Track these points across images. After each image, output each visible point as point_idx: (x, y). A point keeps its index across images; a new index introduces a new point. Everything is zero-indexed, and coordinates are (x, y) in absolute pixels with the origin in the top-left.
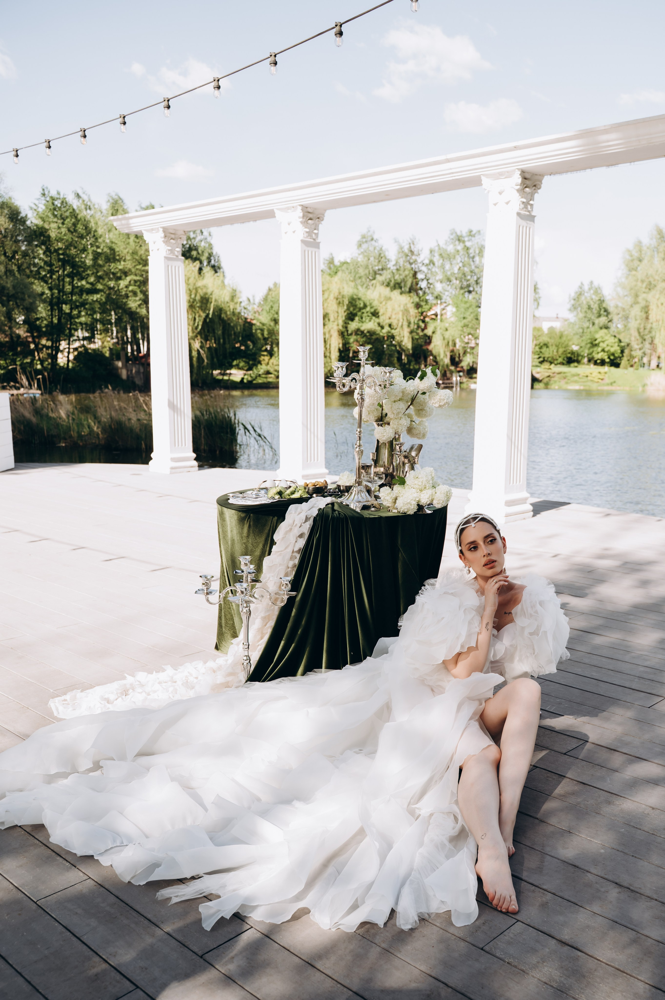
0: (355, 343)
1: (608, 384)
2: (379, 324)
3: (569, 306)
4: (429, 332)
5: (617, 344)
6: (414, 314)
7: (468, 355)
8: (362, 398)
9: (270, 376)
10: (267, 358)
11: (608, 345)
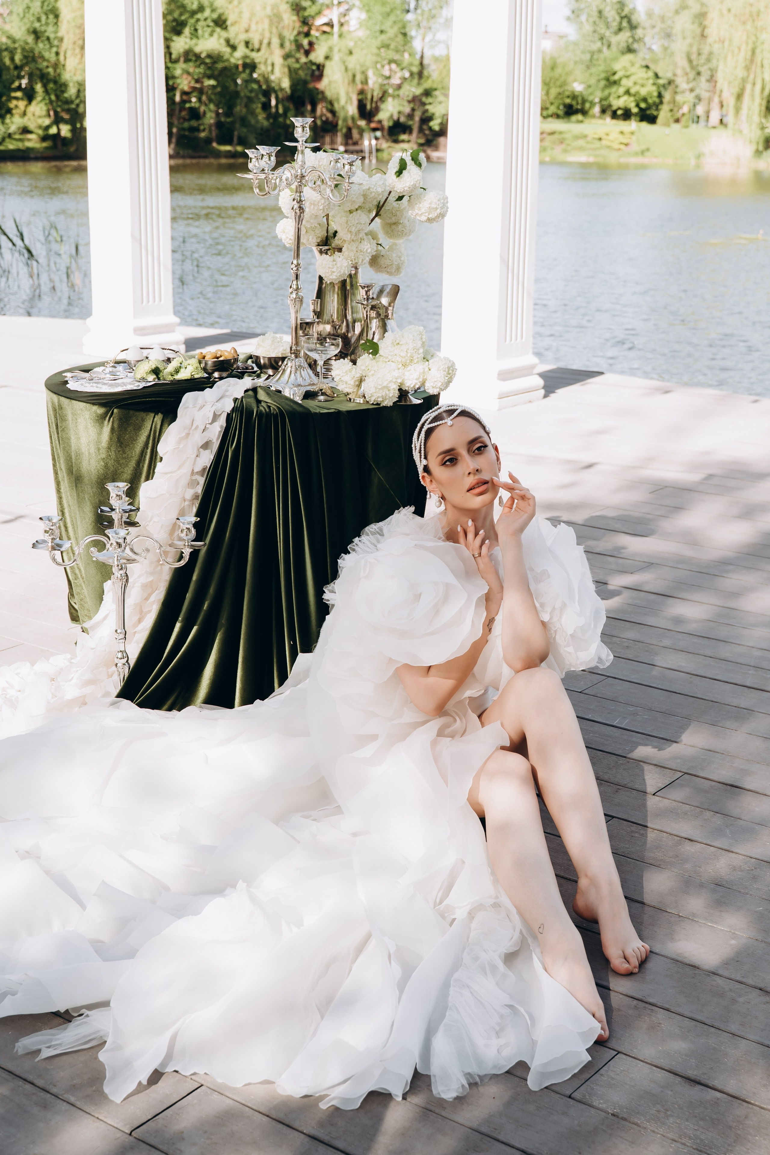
0: (185, 76)
1: (636, 154)
2: (228, 41)
3: (568, 12)
4: (317, 56)
5: (651, 81)
6: (291, 24)
7: (390, 99)
8: (300, 207)
9: (30, 136)
10: (22, 104)
11: (635, 83)
